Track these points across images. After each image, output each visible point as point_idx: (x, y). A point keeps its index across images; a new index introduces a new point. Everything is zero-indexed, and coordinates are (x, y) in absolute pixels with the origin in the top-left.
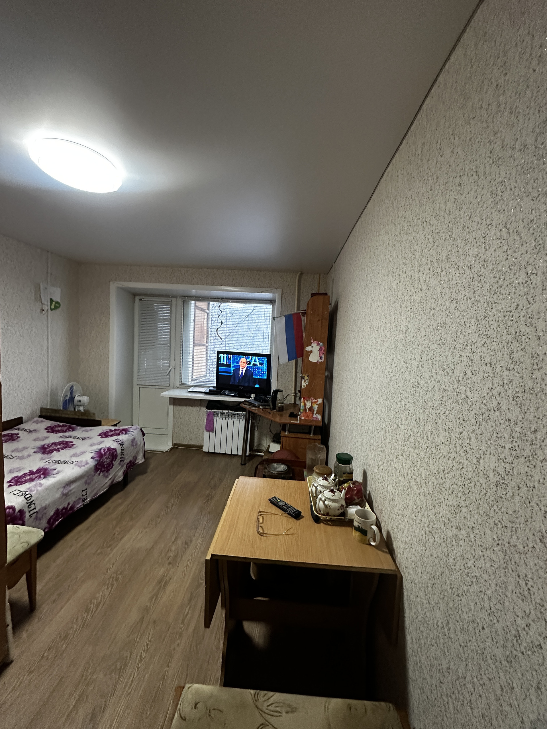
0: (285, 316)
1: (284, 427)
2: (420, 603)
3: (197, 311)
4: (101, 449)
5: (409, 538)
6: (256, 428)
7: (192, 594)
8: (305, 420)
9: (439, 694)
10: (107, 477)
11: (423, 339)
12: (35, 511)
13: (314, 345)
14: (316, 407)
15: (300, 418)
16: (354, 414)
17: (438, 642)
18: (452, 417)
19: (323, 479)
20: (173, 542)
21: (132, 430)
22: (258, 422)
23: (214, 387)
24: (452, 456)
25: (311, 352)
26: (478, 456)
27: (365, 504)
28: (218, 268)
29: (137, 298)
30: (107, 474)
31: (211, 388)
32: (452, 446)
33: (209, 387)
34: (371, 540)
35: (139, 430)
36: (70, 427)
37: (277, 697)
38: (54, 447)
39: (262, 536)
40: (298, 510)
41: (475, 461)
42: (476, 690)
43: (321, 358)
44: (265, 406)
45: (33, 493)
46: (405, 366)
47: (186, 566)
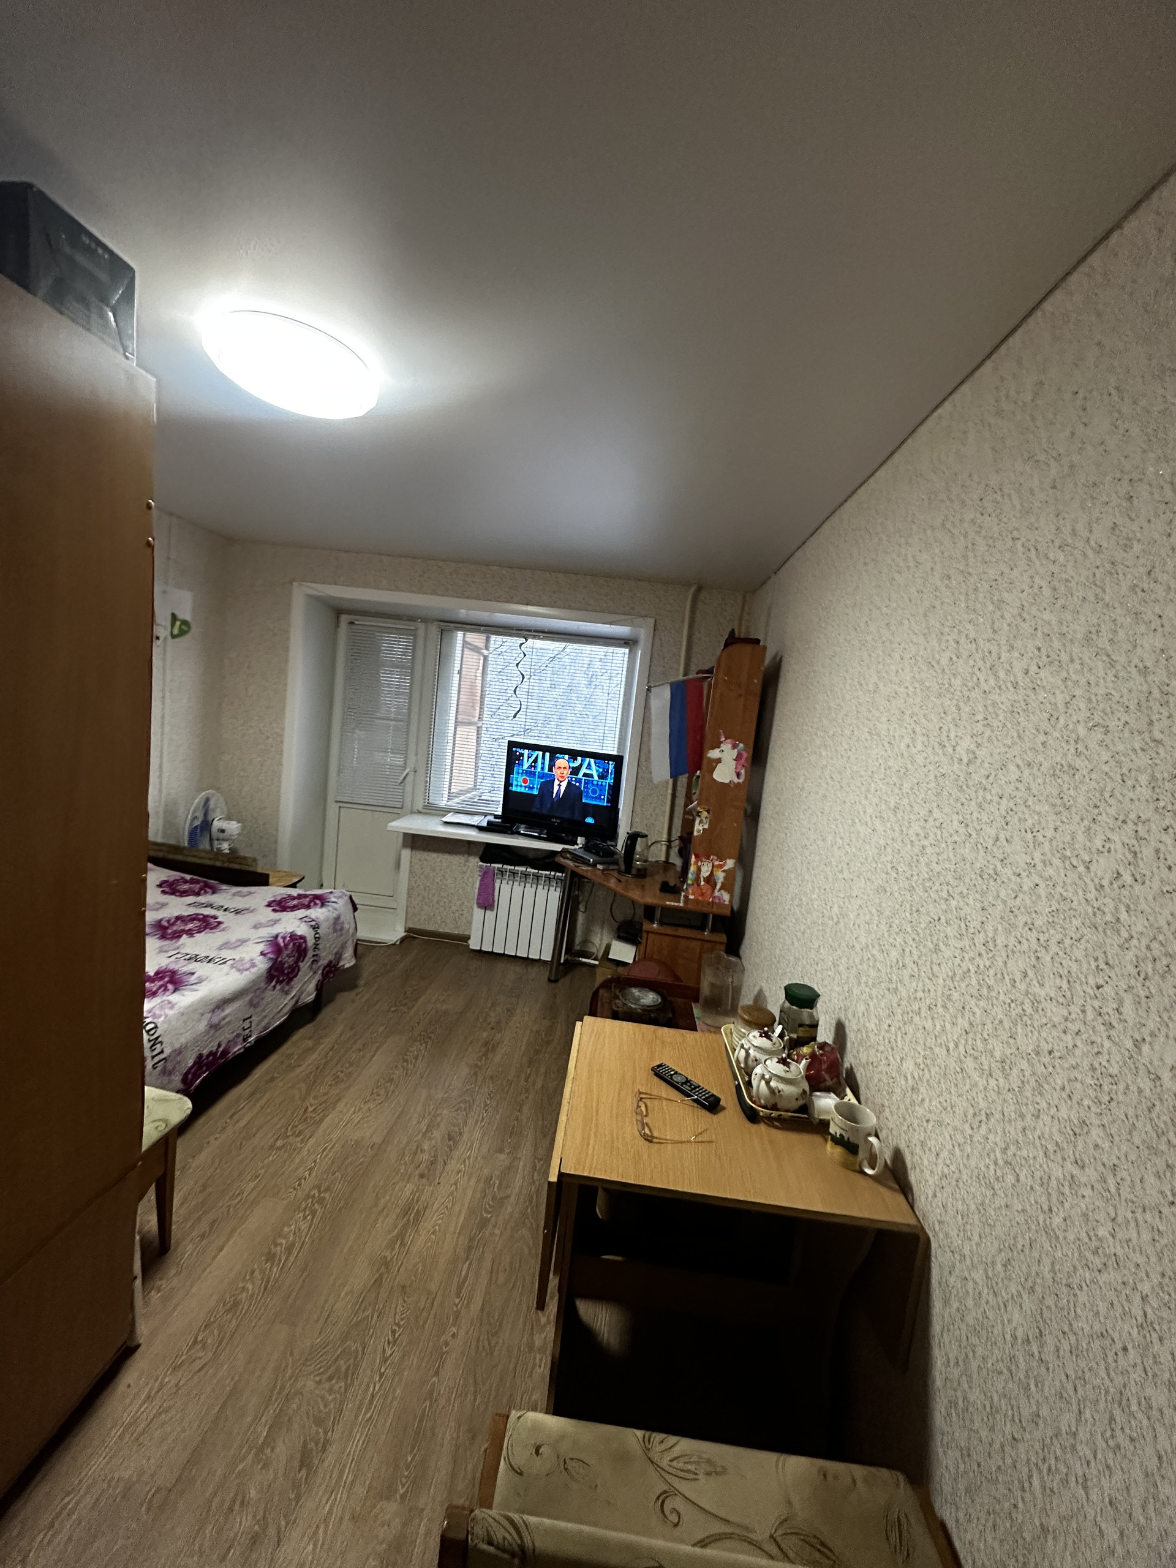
0: (672, 684)
1: (649, 912)
2: (971, 1291)
3: (466, 652)
4: (276, 937)
5: (953, 1168)
6: (582, 908)
7: (471, 1240)
8: (696, 901)
9: (1009, 1461)
10: (287, 993)
11: (1012, 786)
12: (162, 1056)
13: (726, 746)
14: (720, 876)
15: (686, 897)
16: (816, 903)
17: (1013, 1368)
18: (1078, 953)
19: (761, 1036)
20: (424, 1134)
21: (333, 899)
22: (587, 894)
23: (496, 817)
24: (1073, 1027)
25: (719, 761)
26: (1137, 1036)
27: (844, 1090)
28: (522, 567)
29: (344, 619)
30: (287, 988)
31: (491, 818)
32: (1075, 1009)
33: (486, 815)
34: (865, 1163)
35: (347, 898)
36: (206, 885)
37: (685, 1445)
38: (179, 926)
39: (651, 1142)
40: (713, 1095)
41: (1129, 1044)
42: (1099, 1456)
43: (738, 775)
44: (608, 863)
45: (159, 1021)
46: (962, 830)
47: (456, 1184)
